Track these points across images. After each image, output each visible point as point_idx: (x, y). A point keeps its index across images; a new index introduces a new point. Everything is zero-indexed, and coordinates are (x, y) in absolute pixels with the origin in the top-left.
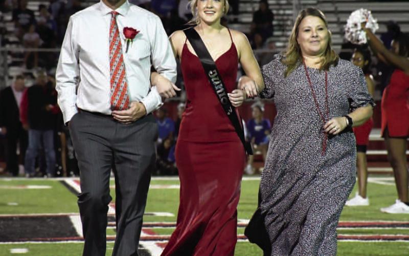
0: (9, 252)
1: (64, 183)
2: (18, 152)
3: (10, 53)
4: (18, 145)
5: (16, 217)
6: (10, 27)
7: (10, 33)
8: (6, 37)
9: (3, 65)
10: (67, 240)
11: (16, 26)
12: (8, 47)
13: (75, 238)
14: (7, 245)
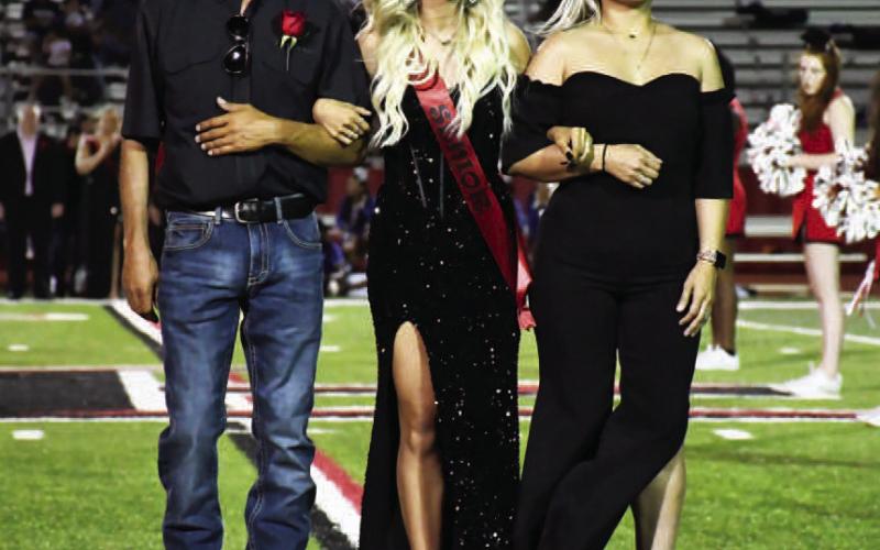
0: (11, 436)
1: (111, 310)
2: (30, 254)
3: (16, 77)
4: (29, 241)
5: (24, 372)
6: (18, 32)
7: (17, 41)
8: (10, 47)
9: (4, 99)
10: (114, 416)
11: (29, 29)
12: (13, 66)
13: (128, 412)
14: (8, 424)
